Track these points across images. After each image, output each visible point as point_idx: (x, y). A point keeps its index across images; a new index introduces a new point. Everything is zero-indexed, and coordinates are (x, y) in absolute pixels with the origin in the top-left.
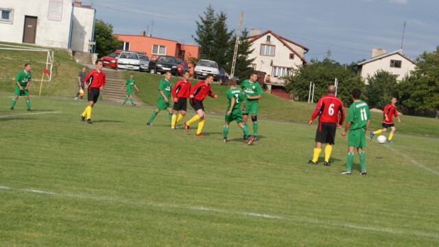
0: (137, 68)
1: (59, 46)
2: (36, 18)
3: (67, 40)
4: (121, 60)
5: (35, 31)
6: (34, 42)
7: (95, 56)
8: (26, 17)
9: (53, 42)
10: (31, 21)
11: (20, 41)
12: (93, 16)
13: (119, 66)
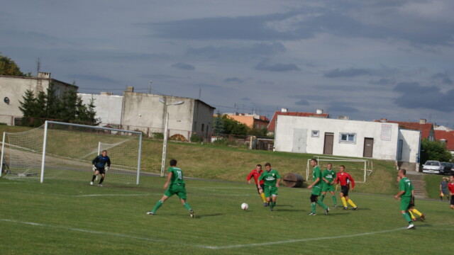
0: (438, 172)
1: (390, 159)
2: (372, 139)
3: (395, 154)
4: (425, 167)
5: (372, 148)
6: (371, 156)
7: (418, 165)
8: (366, 138)
9: (385, 156)
10: (369, 141)
11: (361, 156)
12: (418, 136)
13: (424, 171)
